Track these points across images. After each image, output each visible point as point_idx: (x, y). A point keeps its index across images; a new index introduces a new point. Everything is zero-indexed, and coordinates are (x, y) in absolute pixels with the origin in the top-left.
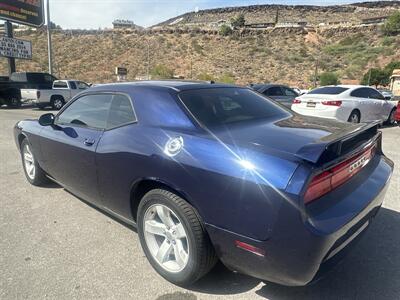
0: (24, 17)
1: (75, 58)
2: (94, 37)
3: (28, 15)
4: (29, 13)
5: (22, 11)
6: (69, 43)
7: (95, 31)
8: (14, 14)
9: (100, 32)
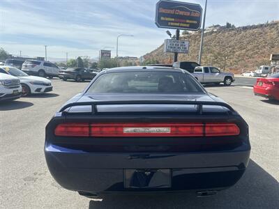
0: (188, 25)
1: (241, 48)
2: (260, 30)
3: (190, 24)
4: (191, 22)
5: (188, 21)
6: (238, 37)
7: (262, 25)
8: (182, 25)
9: (267, 25)
